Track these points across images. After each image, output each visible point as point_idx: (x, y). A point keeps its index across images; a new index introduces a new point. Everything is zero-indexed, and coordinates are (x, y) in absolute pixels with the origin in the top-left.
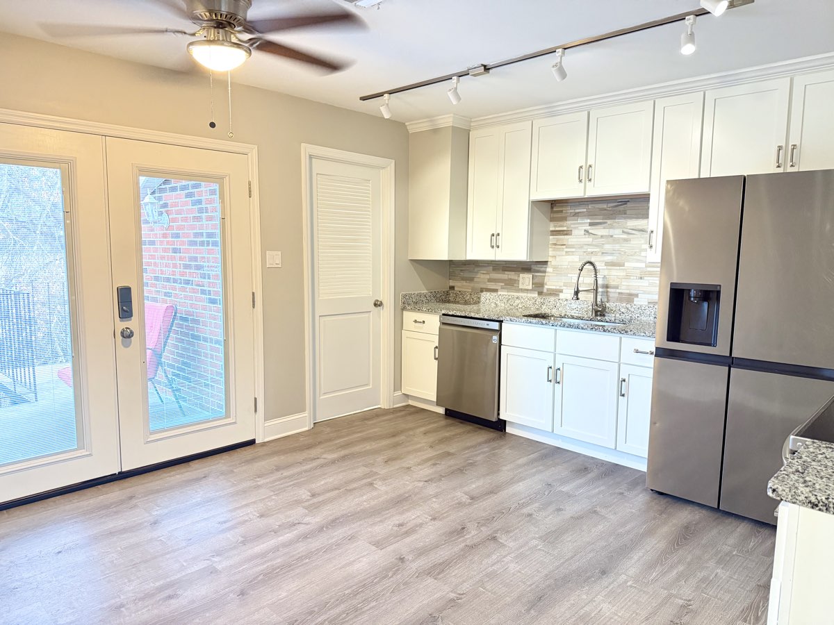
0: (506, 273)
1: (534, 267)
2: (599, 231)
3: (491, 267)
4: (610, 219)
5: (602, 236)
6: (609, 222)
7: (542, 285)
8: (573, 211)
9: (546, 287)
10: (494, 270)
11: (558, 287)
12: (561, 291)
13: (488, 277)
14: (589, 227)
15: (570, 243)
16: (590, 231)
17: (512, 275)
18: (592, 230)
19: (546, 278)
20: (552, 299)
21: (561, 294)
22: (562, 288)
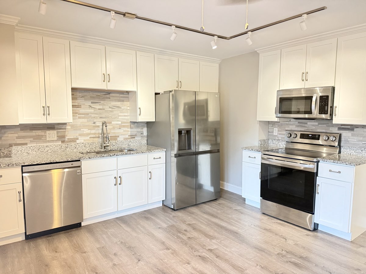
0: (33, 131)
1: (56, 127)
2: (97, 106)
3: (20, 129)
4: (102, 100)
5: (99, 109)
6: (102, 102)
7: (64, 137)
8: (81, 95)
9: (67, 137)
10: (21, 130)
11: (75, 137)
12: (78, 139)
13: (17, 135)
14: (92, 104)
15: (80, 112)
16: (92, 106)
17: (39, 133)
18: (93, 106)
19: (66, 132)
20: (73, 144)
21: (77, 140)
22: (78, 137)
